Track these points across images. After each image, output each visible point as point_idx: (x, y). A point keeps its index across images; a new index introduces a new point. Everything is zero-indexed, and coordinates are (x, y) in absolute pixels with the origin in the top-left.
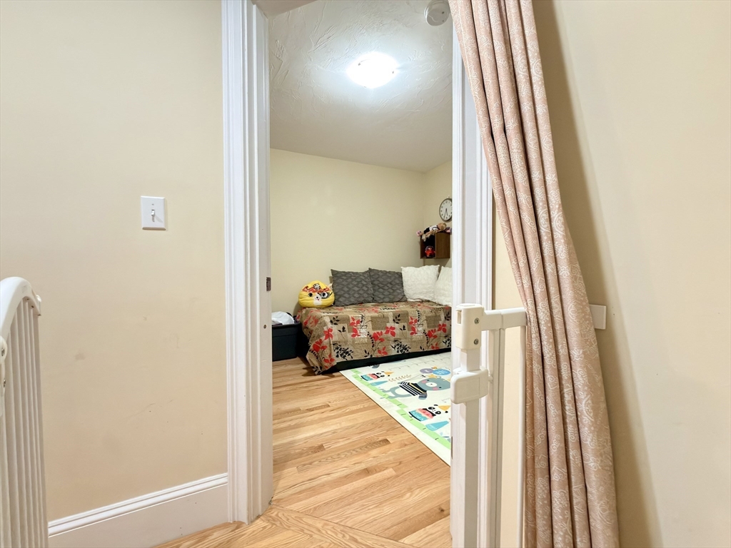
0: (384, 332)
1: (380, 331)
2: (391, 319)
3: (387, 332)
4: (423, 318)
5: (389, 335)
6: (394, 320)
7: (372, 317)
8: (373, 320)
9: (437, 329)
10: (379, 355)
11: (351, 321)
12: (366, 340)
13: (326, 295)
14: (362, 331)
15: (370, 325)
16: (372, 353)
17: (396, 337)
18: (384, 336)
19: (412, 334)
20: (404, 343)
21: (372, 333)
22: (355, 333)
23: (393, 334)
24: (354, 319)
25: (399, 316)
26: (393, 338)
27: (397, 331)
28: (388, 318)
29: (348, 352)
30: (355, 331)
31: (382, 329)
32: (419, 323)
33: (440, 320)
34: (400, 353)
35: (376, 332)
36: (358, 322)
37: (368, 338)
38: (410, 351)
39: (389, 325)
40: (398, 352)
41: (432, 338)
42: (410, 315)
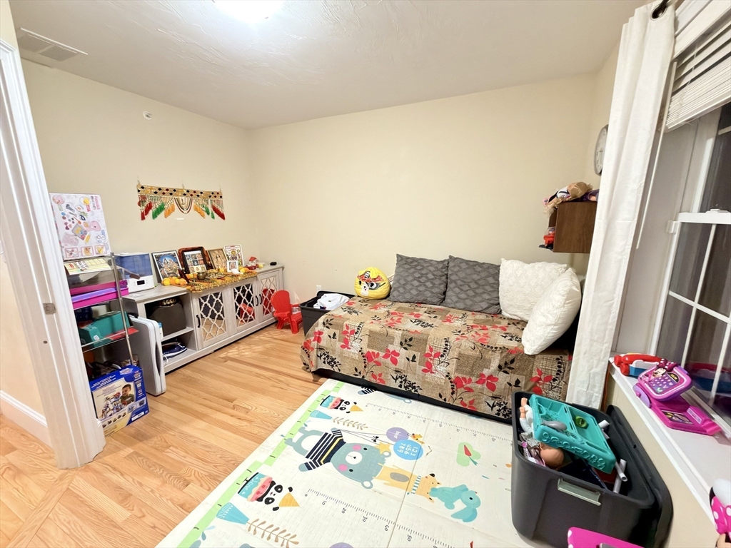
0: (382, 354)
1: (376, 352)
2: (398, 341)
3: (386, 356)
4: (453, 354)
5: (389, 360)
6: (401, 343)
7: (371, 332)
8: (372, 335)
9: (474, 379)
10: (373, 381)
11: (345, 329)
12: (357, 356)
13: (375, 285)
14: (354, 345)
15: (366, 339)
16: (365, 374)
17: (398, 367)
18: (381, 359)
19: (424, 371)
20: (410, 378)
21: (365, 350)
22: (346, 344)
23: (395, 362)
24: (348, 328)
25: (411, 339)
26: (393, 366)
27: (401, 360)
28: (393, 338)
29: (335, 363)
30: (346, 341)
31: (381, 350)
32: (442, 359)
33: (488, 367)
34: (403, 389)
35: (371, 351)
36: (352, 332)
37: (359, 356)
38: (420, 392)
39: (391, 348)
40: (400, 386)
41: (463, 390)
42: (430, 343)
